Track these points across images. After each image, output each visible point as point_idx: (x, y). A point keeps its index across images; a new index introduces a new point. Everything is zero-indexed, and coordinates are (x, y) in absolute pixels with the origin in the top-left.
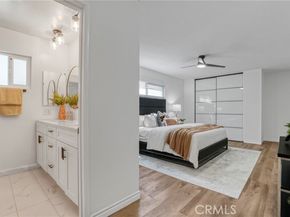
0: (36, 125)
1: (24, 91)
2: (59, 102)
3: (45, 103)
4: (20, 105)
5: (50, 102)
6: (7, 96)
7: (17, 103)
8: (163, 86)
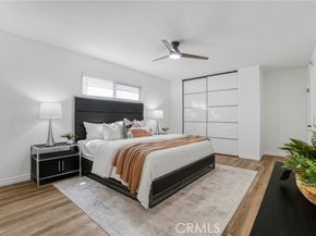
8: (140, 88)
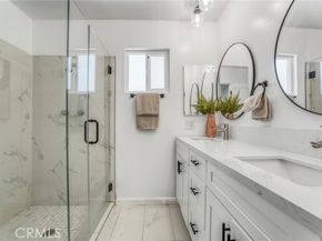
0: (176, 144)
1: (162, 96)
2: (205, 109)
3: (187, 113)
4: (157, 116)
5: (194, 110)
6: (143, 105)
7: (153, 113)
